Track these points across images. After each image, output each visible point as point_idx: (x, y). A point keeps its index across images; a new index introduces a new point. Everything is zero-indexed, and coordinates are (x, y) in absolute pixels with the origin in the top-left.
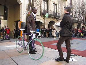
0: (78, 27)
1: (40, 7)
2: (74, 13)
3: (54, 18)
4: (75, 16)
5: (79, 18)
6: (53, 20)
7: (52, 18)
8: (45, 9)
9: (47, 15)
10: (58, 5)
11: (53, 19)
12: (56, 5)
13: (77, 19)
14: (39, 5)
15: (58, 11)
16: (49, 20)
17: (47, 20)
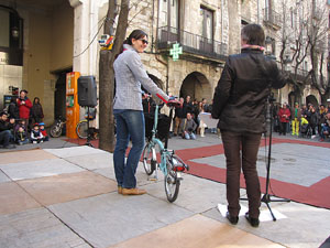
0: (293, 97)
1: (152, 18)
2: (279, 45)
3: (204, 62)
4: (281, 57)
5: (298, 63)
6: (198, 68)
7: (197, 61)
8: (169, 26)
9: (176, 51)
10: (218, 13)
11: (199, 65)
12: (212, 12)
13: (289, 68)
14: (149, 13)
15: (217, 38)
16: (186, 70)
17: (177, 67)
